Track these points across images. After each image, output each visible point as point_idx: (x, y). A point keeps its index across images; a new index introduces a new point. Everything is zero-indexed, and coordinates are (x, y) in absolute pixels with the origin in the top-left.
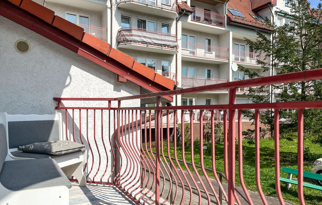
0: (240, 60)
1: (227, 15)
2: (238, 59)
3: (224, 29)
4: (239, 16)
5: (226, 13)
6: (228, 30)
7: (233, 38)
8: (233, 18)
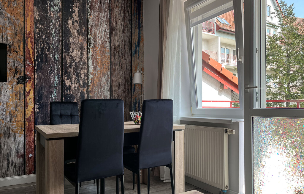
0: (225, 62)
1: (216, 23)
2: (224, 61)
3: (213, 35)
4: (226, 24)
5: (215, 21)
6: (217, 36)
7: (221, 43)
8: (221, 26)
